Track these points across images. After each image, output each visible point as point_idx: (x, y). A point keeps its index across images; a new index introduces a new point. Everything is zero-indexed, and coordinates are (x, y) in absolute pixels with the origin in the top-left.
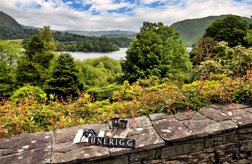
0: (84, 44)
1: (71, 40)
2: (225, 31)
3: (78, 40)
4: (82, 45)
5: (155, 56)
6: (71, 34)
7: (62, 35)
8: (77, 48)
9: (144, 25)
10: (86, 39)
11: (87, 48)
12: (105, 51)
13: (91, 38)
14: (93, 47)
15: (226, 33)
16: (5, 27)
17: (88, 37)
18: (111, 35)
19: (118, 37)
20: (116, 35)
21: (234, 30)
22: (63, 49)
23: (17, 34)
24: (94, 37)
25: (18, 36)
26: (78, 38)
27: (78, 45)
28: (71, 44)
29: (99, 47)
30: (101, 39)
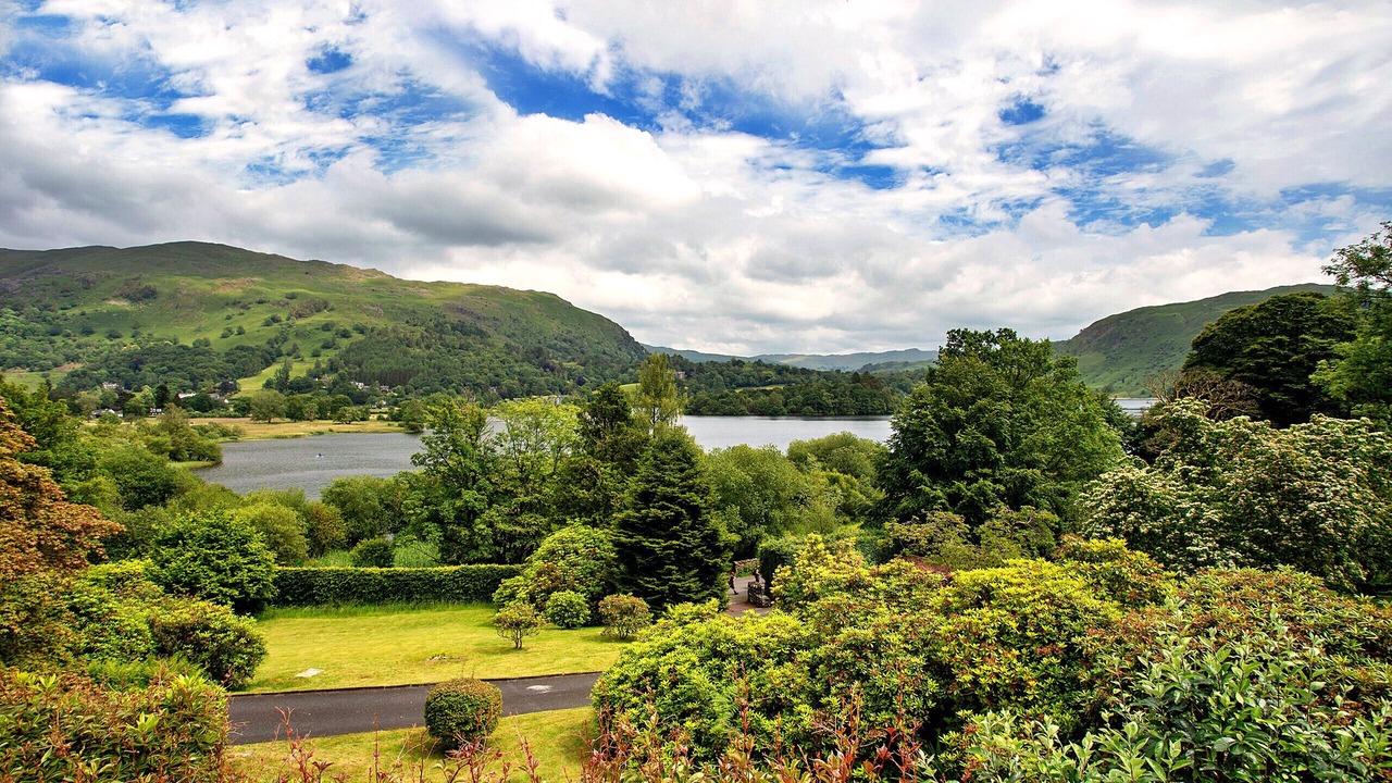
0: (803, 395)
1: (770, 384)
2: (1270, 345)
3: (789, 383)
4: (800, 398)
5: (985, 439)
6: (769, 366)
7: (747, 369)
8: (785, 405)
9: (953, 338)
10: (814, 377)
11: (812, 405)
12: (868, 414)
13: (827, 376)
14: (830, 402)
15: (1274, 353)
16: (604, 353)
17: (819, 373)
18: (889, 365)
19: (911, 369)
20: (906, 364)
21: (1305, 340)
22: (743, 408)
23: (631, 370)
24: (838, 371)
25: (631, 374)
26: (791, 377)
27: (787, 398)
28: (767, 393)
29: (849, 401)
30: (856, 377)
